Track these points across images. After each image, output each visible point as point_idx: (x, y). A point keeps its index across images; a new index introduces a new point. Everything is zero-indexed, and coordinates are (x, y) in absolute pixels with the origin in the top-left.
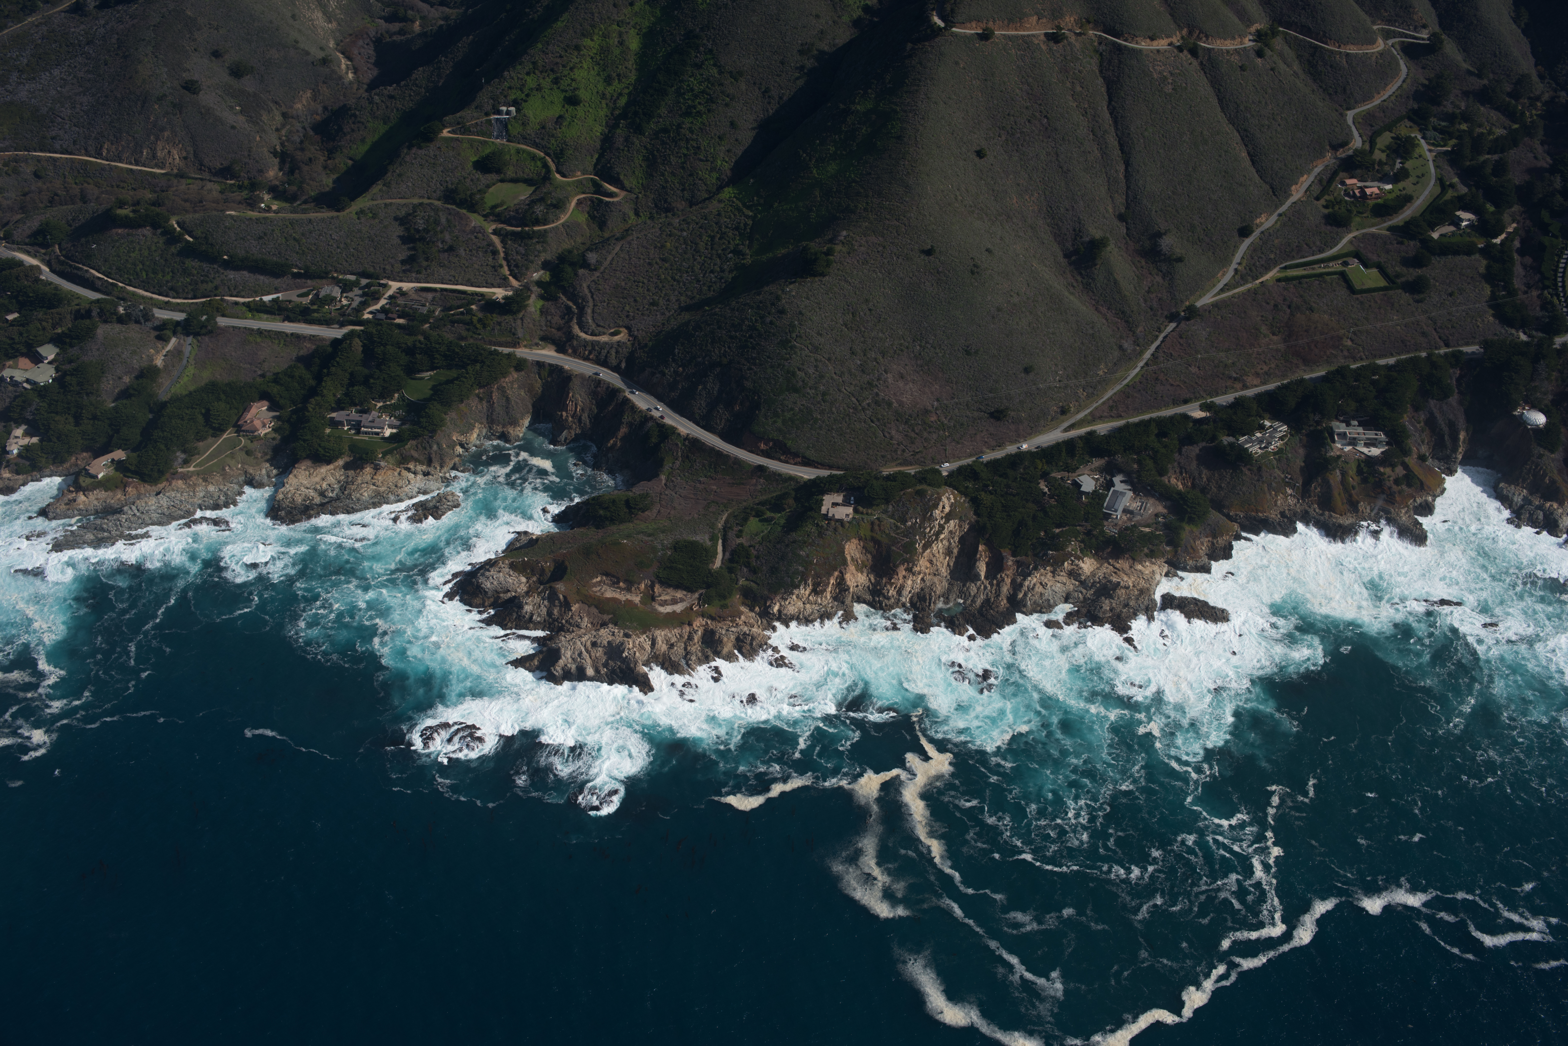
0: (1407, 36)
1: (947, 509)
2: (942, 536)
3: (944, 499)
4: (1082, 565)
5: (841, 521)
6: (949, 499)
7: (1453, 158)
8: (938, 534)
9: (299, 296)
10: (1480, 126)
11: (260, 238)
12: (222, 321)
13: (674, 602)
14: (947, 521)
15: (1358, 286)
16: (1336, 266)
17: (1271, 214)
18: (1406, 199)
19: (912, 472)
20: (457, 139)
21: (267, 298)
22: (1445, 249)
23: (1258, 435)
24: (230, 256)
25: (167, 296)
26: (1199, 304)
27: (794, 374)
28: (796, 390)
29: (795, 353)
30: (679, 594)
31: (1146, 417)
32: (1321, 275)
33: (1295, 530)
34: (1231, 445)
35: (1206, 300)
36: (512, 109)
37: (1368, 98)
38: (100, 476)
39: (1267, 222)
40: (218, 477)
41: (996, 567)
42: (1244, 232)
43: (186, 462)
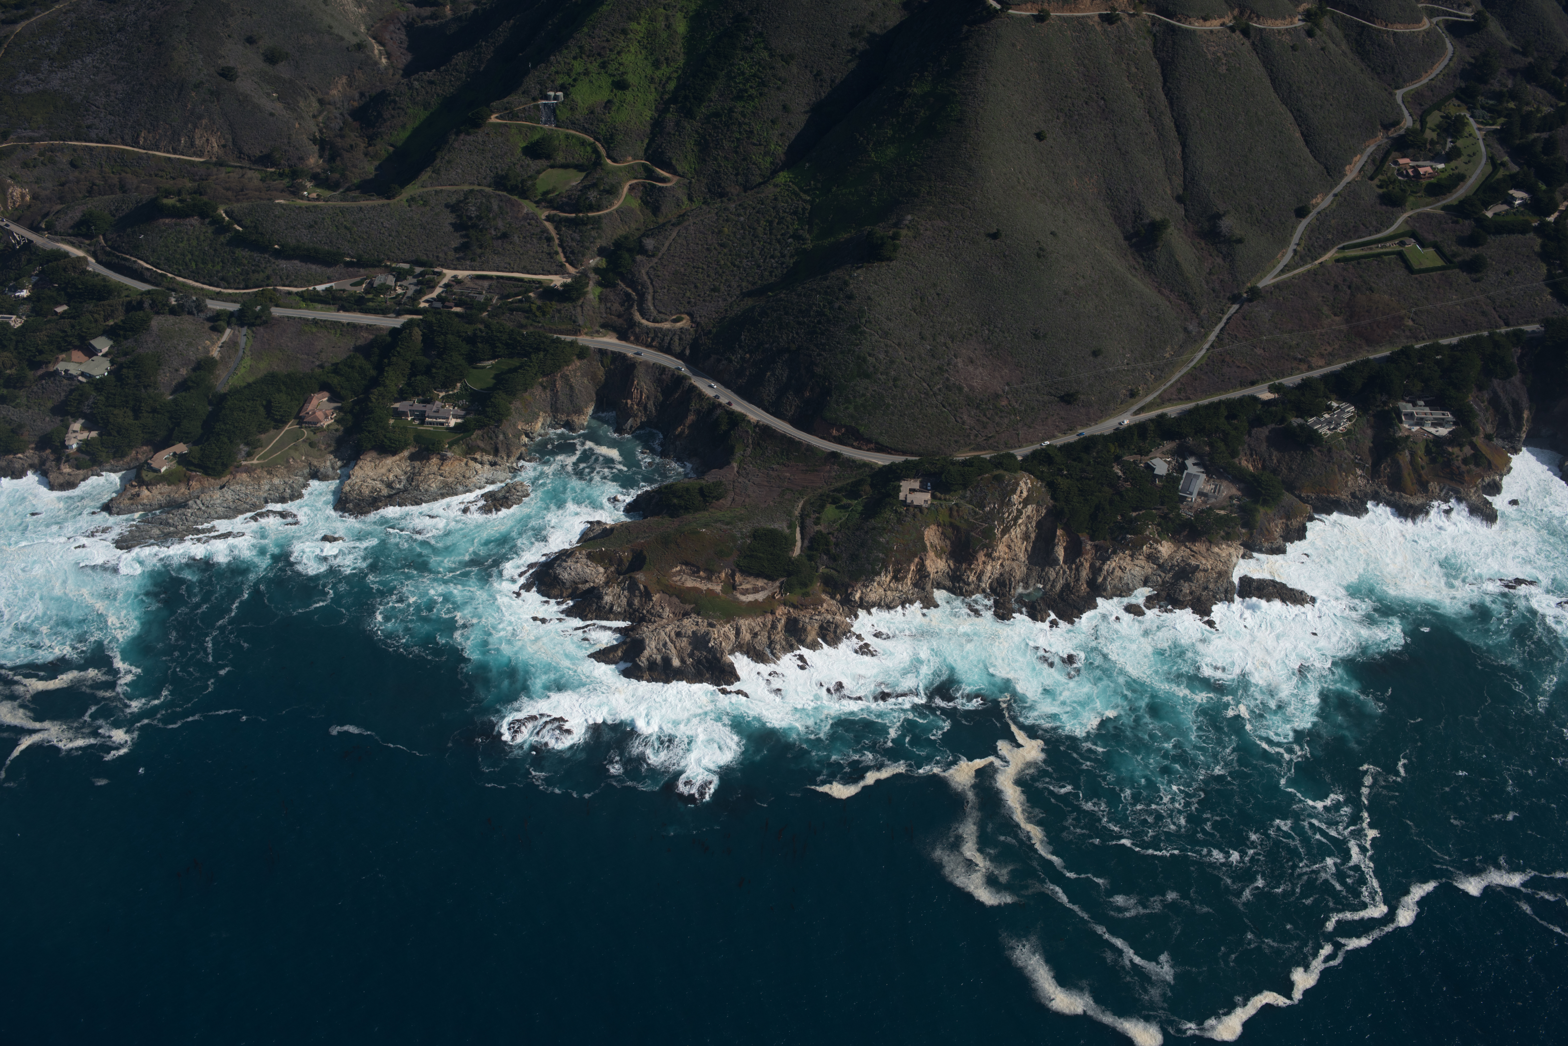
0: (1450, 14)
1: (1025, 494)
2: (1020, 521)
3: (1022, 484)
4: (1160, 548)
5: (919, 508)
6: (1026, 483)
7: (1503, 137)
8: (1016, 519)
9: (352, 285)
10: (1528, 104)
11: (311, 226)
12: (276, 312)
13: (756, 590)
14: (1025, 506)
15: (1416, 266)
16: (1393, 246)
17: (1327, 195)
18: (1460, 178)
19: (988, 457)
20: (505, 125)
21: (320, 288)
22: (1500, 227)
23: (1327, 416)
24: (282, 246)
25: (217, 286)
26: (1261, 285)
27: (864, 360)
28: (867, 376)
29: (865, 339)
30: (760, 583)
31: (1215, 399)
32: (1379, 255)
33: (1366, 511)
34: (1300, 426)
35: (1267, 281)
36: (560, 94)
37: (1416, 77)
38: (163, 470)
39: (1323, 202)
40: (283, 470)
41: (1074, 552)
42: (1301, 213)
43: (249, 455)
